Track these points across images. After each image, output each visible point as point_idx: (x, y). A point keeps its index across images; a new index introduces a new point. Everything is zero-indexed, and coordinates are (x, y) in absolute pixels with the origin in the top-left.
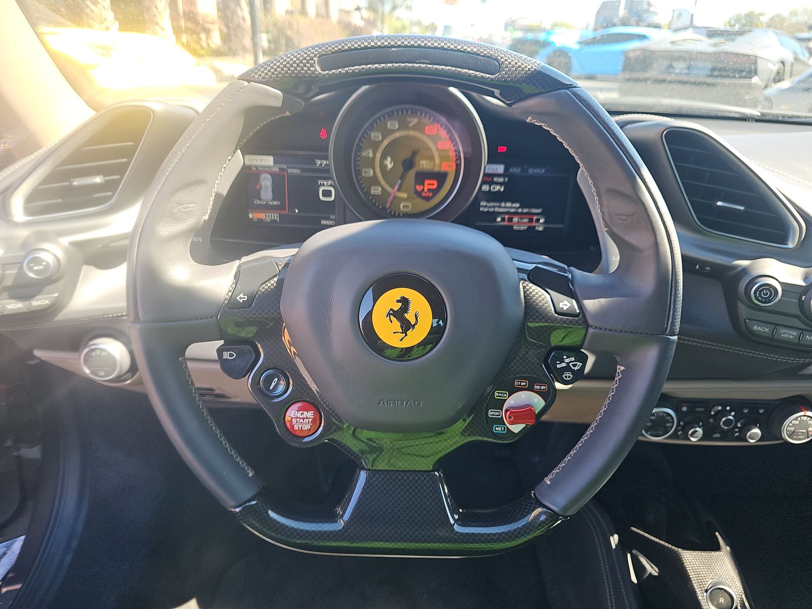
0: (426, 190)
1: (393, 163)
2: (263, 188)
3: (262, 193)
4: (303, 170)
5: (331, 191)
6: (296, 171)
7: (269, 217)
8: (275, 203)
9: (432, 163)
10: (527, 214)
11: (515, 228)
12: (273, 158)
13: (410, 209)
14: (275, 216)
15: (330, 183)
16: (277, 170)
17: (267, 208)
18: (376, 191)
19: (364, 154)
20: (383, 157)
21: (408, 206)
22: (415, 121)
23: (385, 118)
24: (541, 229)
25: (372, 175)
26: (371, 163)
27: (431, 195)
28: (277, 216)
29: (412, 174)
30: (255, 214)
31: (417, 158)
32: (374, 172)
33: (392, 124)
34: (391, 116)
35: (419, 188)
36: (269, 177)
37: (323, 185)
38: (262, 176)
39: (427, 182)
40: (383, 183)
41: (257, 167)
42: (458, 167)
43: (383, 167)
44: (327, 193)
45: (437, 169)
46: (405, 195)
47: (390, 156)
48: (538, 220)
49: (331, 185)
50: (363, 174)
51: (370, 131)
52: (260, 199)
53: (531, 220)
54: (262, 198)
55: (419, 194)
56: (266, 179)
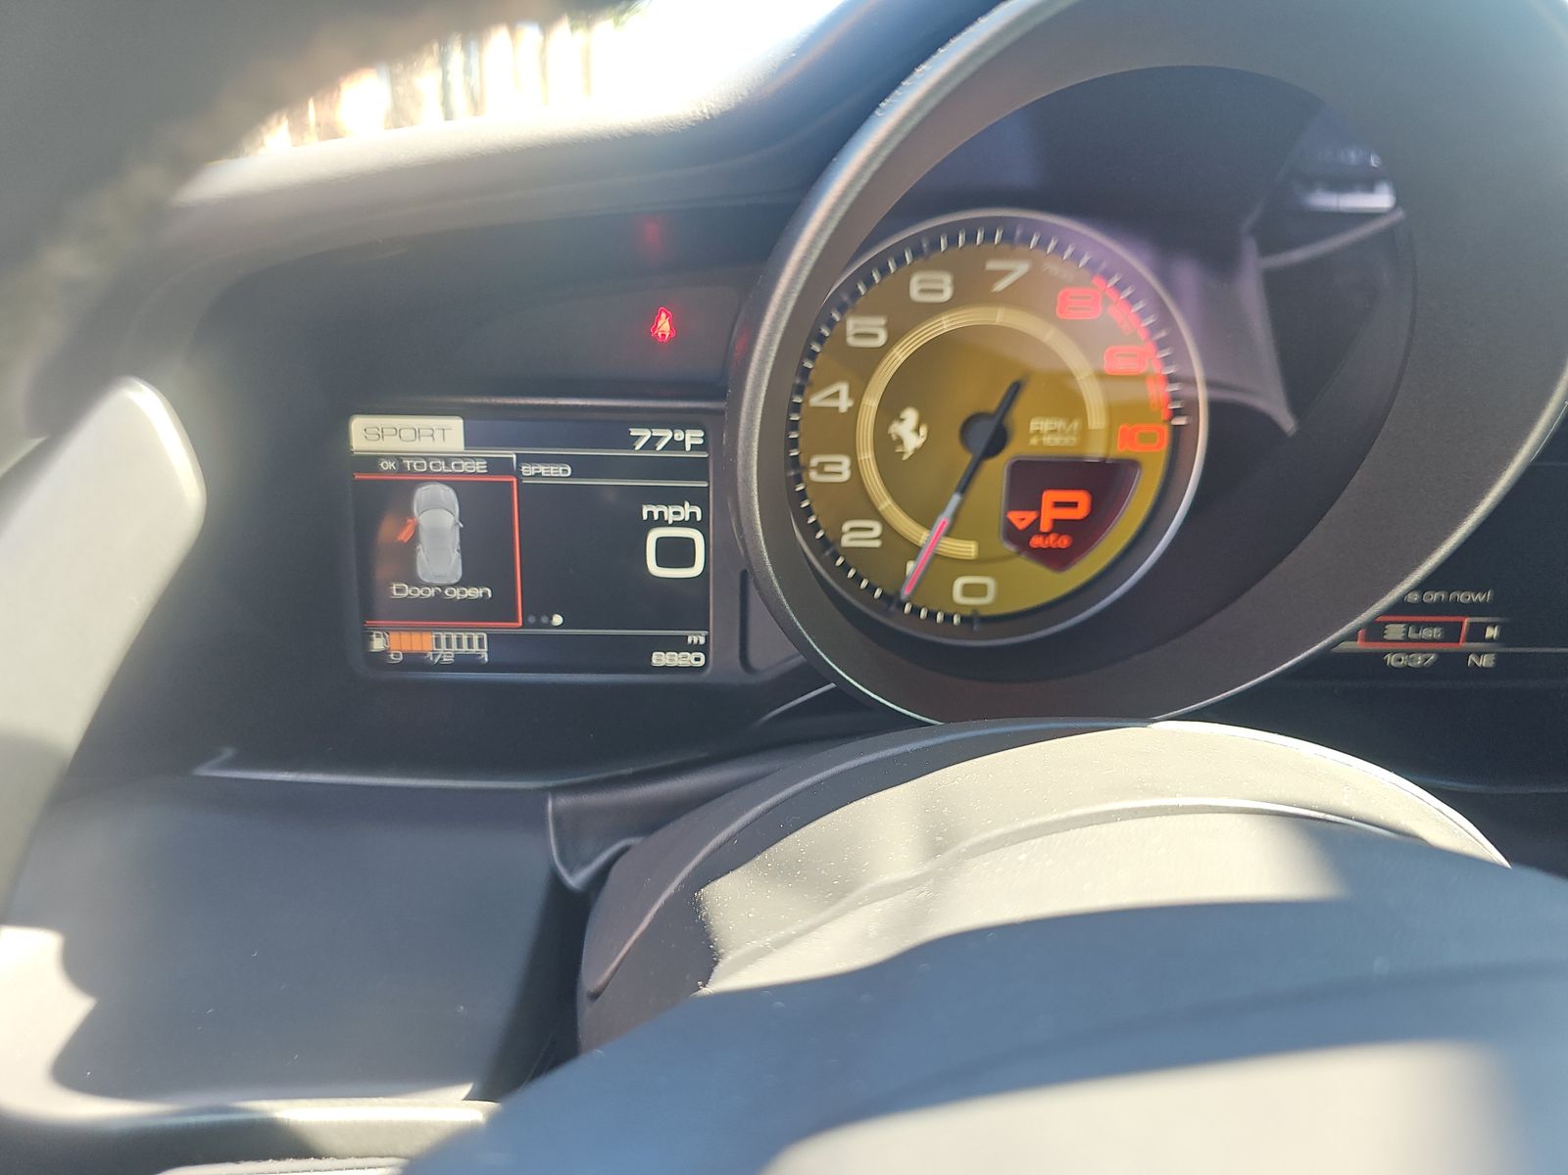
0: (1045, 526)
1: (923, 430)
2: (423, 537)
3: (422, 555)
4: (580, 467)
5: (691, 542)
6: (559, 472)
7: (449, 645)
8: (474, 593)
9: (1076, 424)
10: (1438, 608)
11: (1391, 660)
12: (461, 421)
13: (988, 599)
14: (474, 643)
15: (685, 511)
16: (479, 467)
17: (439, 612)
18: (859, 535)
19: (816, 400)
20: (889, 411)
21: (979, 591)
22: (1021, 268)
23: (900, 261)
24: (1486, 661)
25: (846, 476)
26: (840, 433)
27: (1064, 542)
28: (481, 640)
29: (997, 468)
30: (394, 636)
31: (1018, 412)
32: (855, 467)
33: (929, 285)
34: (924, 252)
35: (1021, 519)
36: (448, 494)
37: (662, 522)
38: (422, 494)
39: (1049, 497)
40: (886, 504)
41: (398, 458)
42: (1179, 440)
43: (886, 446)
44: (676, 552)
45: (1096, 450)
46: (968, 549)
47: (916, 406)
48: (1477, 633)
49: (691, 523)
50: (814, 475)
51: (843, 309)
52: (415, 582)
53: (1452, 633)
54: (420, 572)
55: (1018, 538)
56: (434, 504)
